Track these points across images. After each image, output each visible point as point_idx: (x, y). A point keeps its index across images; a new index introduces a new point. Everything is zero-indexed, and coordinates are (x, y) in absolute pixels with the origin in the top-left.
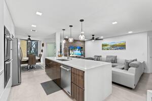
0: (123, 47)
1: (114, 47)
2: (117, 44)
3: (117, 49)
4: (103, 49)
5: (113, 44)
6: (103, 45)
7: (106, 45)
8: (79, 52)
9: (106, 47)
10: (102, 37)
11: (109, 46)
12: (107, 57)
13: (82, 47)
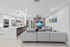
0: (56, 20)
13: (42, 22)
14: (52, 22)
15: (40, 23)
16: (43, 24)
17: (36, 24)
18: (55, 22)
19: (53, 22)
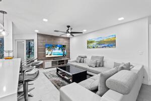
0: (112, 43)
1: (101, 44)
2: (105, 39)
3: (105, 47)
4: (88, 47)
5: (99, 40)
6: (89, 42)
7: (92, 42)
8: (60, 51)
9: (91, 45)
10: (85, 31)
11: (95, 43)
12: (93, 58)
13: (64, 46)
14: (97, 47)
15: (59, 49)
16: (65, 51)
17: (47, 51)
18: (108, 46)
19: (103, 47)
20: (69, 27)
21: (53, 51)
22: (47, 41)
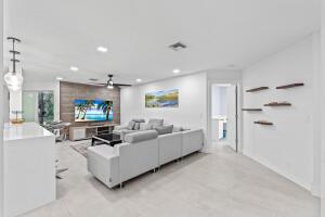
0: (174, 101)
3: (167, 105)
6: (148, 98)
7: (151, 98)
9: (151, 102)
10: (139, 80)
11: (155, 100)
13: (108, 102)
14: (158, 106)
15: (99, 108)
16: (111, 113)
17: (77, 112)
20: (111, 76)
21: (88, 112)
22: (78, 94)
